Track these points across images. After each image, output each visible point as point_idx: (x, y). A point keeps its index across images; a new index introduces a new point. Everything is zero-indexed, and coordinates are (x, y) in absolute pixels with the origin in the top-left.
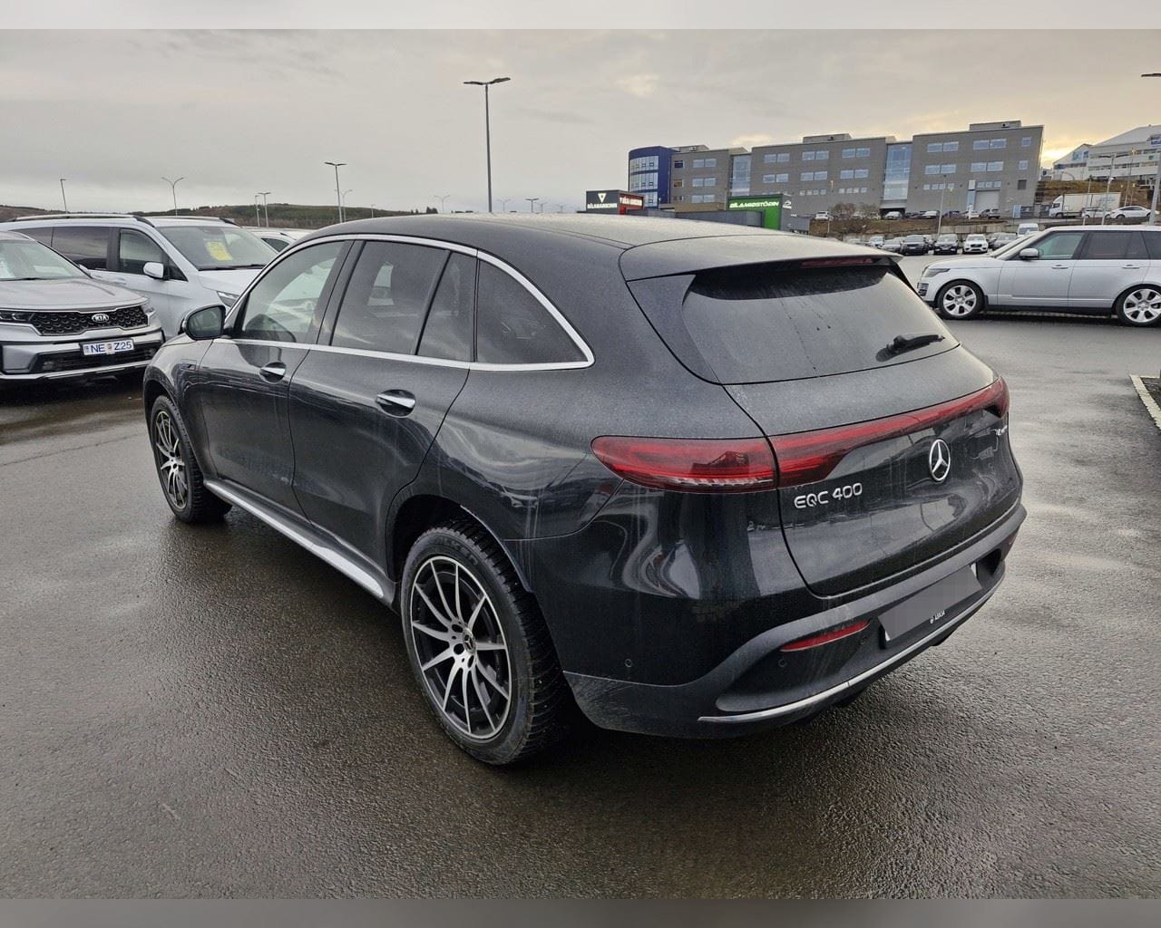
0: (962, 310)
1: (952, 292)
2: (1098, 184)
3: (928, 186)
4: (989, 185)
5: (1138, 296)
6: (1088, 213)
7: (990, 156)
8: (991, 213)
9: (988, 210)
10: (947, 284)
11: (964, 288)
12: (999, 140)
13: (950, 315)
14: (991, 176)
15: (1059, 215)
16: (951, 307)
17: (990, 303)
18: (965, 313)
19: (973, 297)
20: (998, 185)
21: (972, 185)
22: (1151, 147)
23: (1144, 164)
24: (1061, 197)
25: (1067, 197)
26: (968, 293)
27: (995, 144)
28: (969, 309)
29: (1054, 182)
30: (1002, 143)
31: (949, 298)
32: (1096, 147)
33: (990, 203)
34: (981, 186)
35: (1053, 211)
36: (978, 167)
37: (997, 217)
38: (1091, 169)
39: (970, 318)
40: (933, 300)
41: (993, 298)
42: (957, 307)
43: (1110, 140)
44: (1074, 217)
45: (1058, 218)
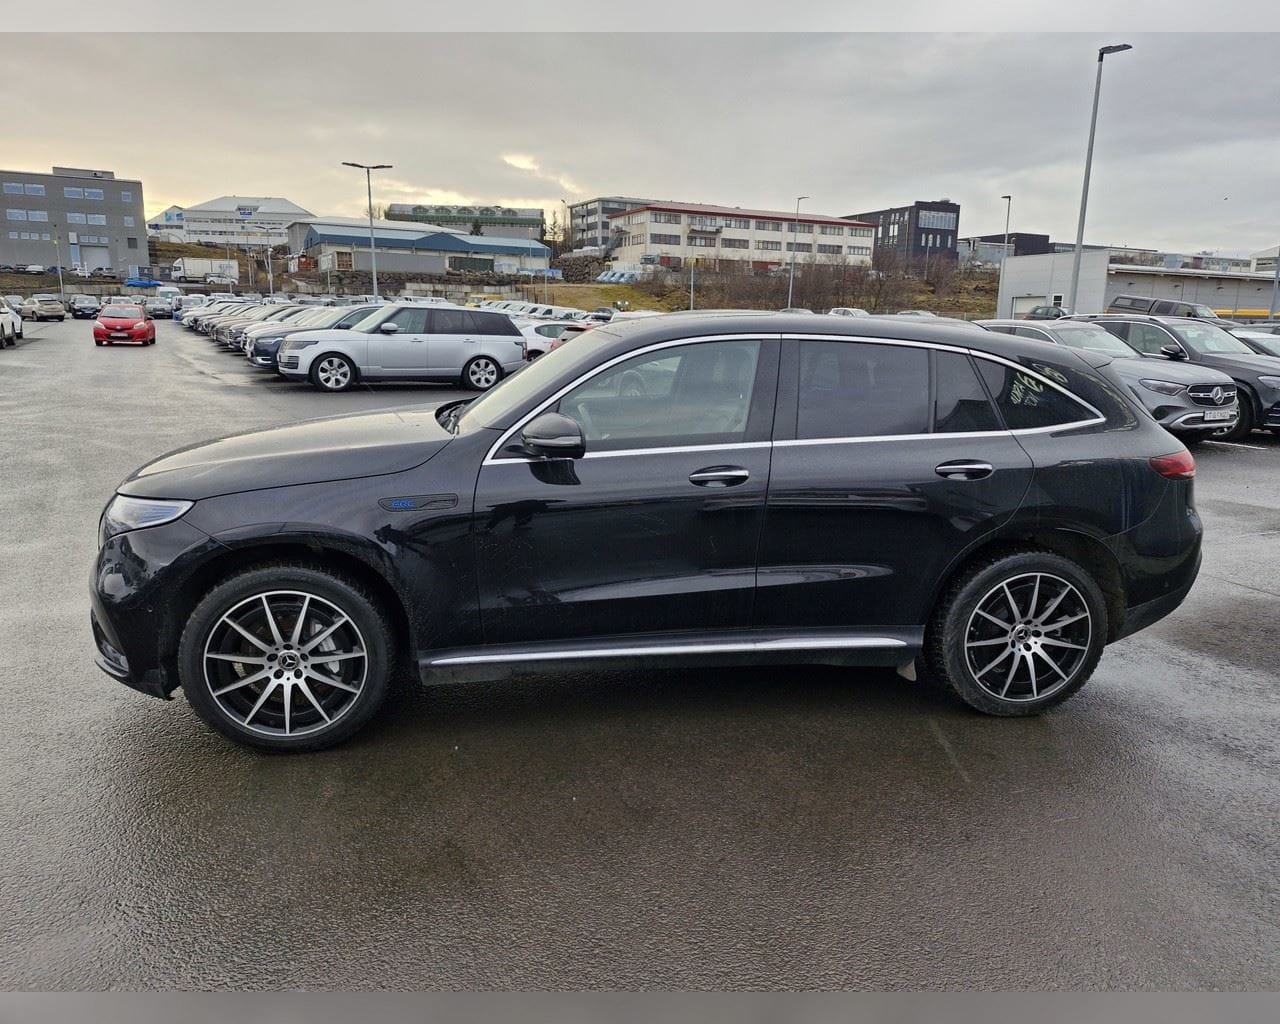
0: (338, 381)
1: (325, 364)
2: (209, 250)
3: (16, 234)
4: (94, 240)
5: (478, 365)
6: (212, 279)
7: (90, 208)
8: (105, 273)
9: (101, 269)
10: (319, 356)
11: (336, 361)
12: (94, 190)
13: (326, 387)
14: (94, 230)
15: (183, 279)
16: (327, 380)
17: (363, 374)
18: (342, 385)
19: (346, 368)
20: (105, 241)
21: (73, 237)
22: (241, 217)
23: (239, 233)
24: (180, 259)
25: (186, 260)
26: (341, 366)
27: (90, 193)
28: (344, 382)
29: (163, 243)
30: (98, 194)
31: (324, 370)
32: (188, 211)
33: (98, 260)
34: (84, 240)
35: (175, 274)
36: (75, 218)
37: (114, 277)
38: (189, 232)
39: (347, 389)
40: (307, 373)
41: (365, 369)
42: (333, 379)
43: (201, 205)
44: (197, 282)
45: (181, 282)
